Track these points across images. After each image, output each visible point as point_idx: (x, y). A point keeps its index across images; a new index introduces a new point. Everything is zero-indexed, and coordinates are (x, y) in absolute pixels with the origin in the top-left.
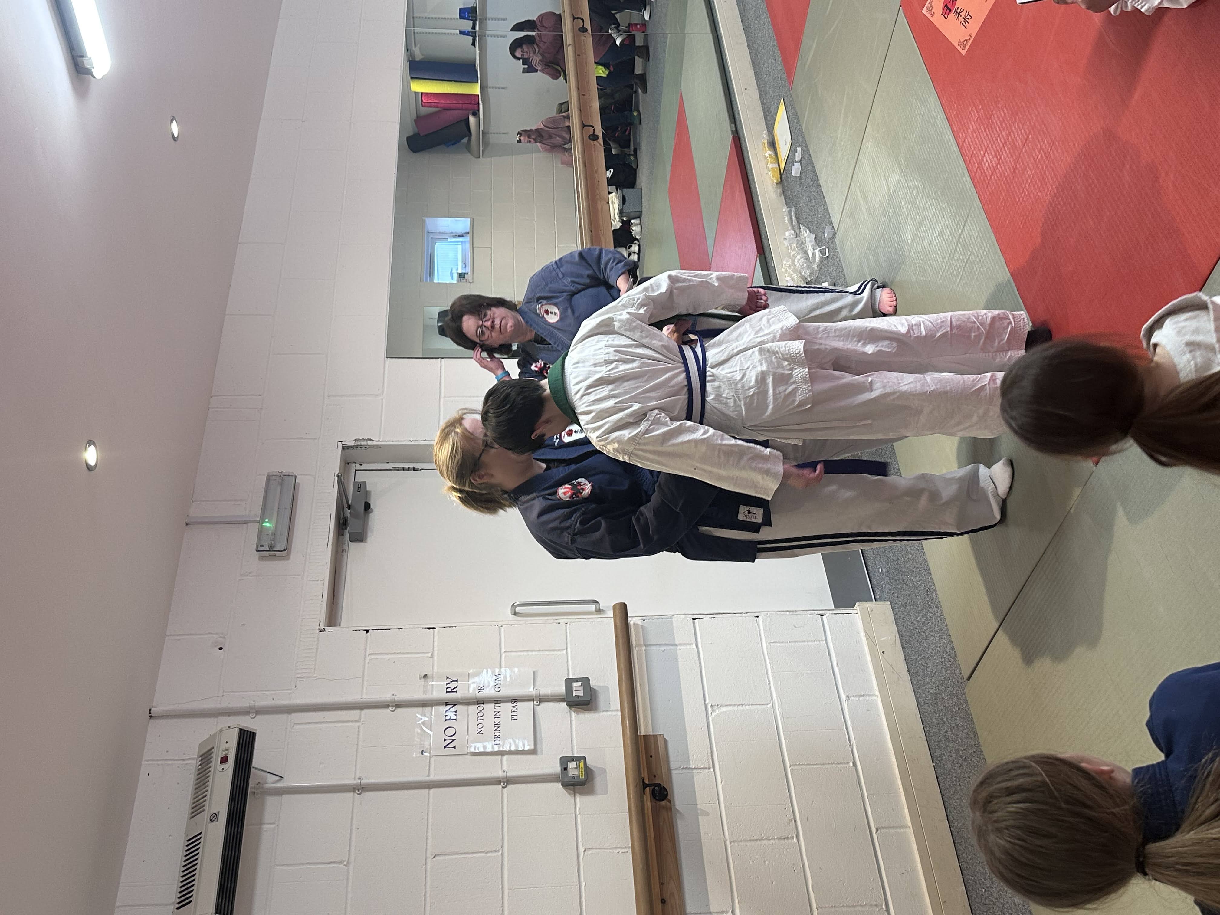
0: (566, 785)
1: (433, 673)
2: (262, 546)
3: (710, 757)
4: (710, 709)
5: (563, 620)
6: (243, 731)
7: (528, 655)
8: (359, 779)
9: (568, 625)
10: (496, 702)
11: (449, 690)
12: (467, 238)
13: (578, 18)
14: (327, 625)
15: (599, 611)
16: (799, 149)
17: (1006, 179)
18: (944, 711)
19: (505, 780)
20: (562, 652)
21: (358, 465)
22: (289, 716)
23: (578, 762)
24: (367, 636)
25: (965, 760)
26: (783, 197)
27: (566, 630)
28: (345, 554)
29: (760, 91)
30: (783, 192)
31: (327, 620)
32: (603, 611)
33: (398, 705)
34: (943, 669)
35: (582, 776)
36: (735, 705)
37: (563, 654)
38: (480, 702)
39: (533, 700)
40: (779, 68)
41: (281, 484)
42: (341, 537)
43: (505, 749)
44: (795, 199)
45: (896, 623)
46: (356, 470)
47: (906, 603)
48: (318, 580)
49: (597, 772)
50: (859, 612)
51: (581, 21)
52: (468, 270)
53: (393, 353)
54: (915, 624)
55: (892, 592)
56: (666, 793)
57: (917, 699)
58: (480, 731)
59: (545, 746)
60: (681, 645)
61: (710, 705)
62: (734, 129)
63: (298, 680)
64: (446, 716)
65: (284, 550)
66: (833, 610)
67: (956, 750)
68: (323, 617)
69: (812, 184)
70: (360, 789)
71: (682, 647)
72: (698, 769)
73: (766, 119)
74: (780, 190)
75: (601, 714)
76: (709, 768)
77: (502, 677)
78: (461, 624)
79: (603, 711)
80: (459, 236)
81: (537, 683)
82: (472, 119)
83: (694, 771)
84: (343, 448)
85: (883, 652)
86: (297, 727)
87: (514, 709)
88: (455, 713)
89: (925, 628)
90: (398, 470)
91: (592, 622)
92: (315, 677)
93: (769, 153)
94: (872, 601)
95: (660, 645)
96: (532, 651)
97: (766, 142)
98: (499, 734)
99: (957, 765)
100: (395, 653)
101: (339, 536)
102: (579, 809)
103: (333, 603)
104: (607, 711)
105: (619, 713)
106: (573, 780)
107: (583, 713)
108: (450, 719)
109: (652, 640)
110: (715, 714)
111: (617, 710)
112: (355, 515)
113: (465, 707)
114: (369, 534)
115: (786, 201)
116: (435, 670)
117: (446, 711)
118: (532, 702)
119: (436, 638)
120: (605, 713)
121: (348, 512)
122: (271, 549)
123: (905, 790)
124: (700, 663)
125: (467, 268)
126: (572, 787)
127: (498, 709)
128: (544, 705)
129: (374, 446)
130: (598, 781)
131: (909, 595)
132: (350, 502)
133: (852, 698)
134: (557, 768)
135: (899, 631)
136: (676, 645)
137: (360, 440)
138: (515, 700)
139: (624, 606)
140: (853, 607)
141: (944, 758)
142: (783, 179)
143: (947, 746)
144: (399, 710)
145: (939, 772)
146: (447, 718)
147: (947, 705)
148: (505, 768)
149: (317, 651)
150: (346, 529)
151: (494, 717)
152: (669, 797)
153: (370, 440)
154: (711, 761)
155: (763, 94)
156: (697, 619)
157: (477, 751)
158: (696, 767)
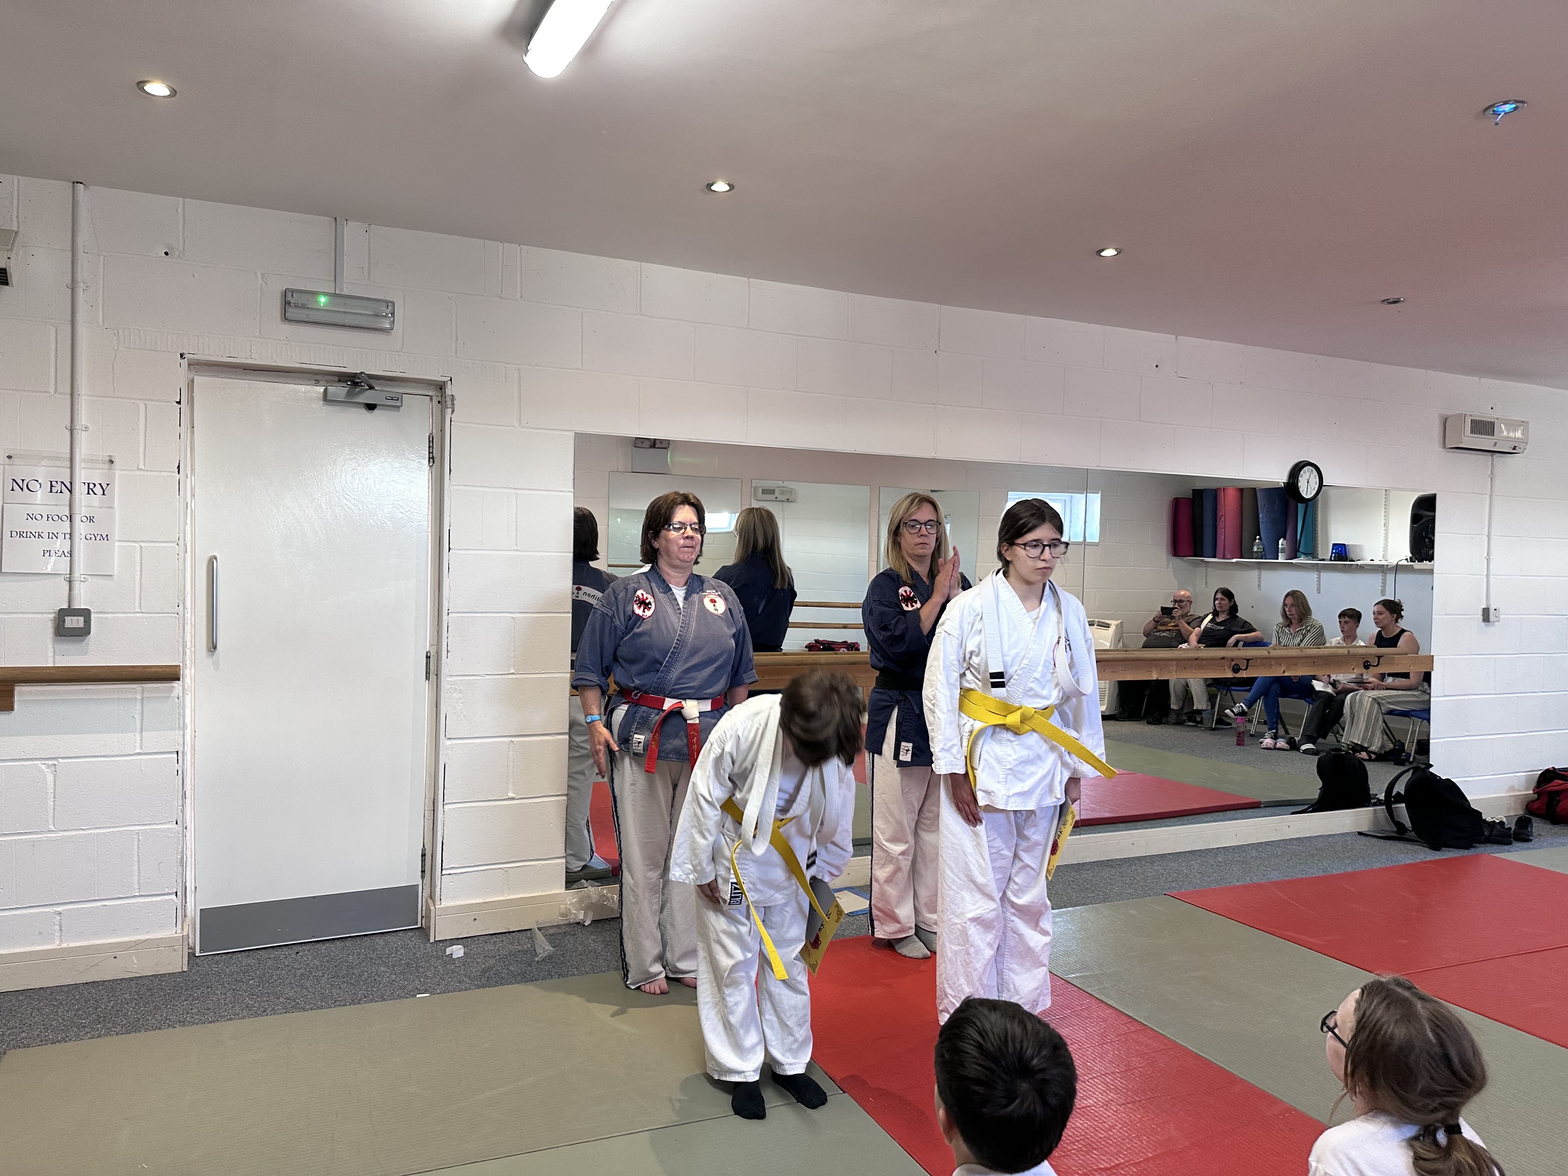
1: (116, 469)
2: (289, 295)
4: (51, 763)
9: (175, 616)
11: (92, 486)
14: (193, 361)
20: (137, 607)
24: (171, 402)
27: (168, 614)
31: (200, 361)
33: (72, 432)
36: (55, 790)
37: (135, 609)
39: (70, 574)
48: (252, 352)
53: (581, 438)
60: (142, 736)
61: (55, 763)
68: (203, 356)
71: (138, 738)
75: (50, 646)
79: (54, 647)
81: (95, 579)
84: (444, 382)
85: (115, 957)
86: (53, 330)
87: (64, 554)
95: (142, 713)
96: (141, 575)
100: (146, 432)
104: (54, 652)
107: (54, 625)
108: (52, 486)
110: (45, 768)
111: (54, 663)
116: (120, 472)
118: (68, 572)
119: (166, 474)
120: (50, 649)
121: (363, 386)
122: (287, 303)
124: (113, 756)
127: (61, 536)
128: (65, 585)
132: (376, 388)
133: (58, 918)
136: (141, 732)
137: (452, 400)
138: (71, 555)
146: (54, 484)
149: (154, 351)
153: (453, 411)
156: (177, 756)
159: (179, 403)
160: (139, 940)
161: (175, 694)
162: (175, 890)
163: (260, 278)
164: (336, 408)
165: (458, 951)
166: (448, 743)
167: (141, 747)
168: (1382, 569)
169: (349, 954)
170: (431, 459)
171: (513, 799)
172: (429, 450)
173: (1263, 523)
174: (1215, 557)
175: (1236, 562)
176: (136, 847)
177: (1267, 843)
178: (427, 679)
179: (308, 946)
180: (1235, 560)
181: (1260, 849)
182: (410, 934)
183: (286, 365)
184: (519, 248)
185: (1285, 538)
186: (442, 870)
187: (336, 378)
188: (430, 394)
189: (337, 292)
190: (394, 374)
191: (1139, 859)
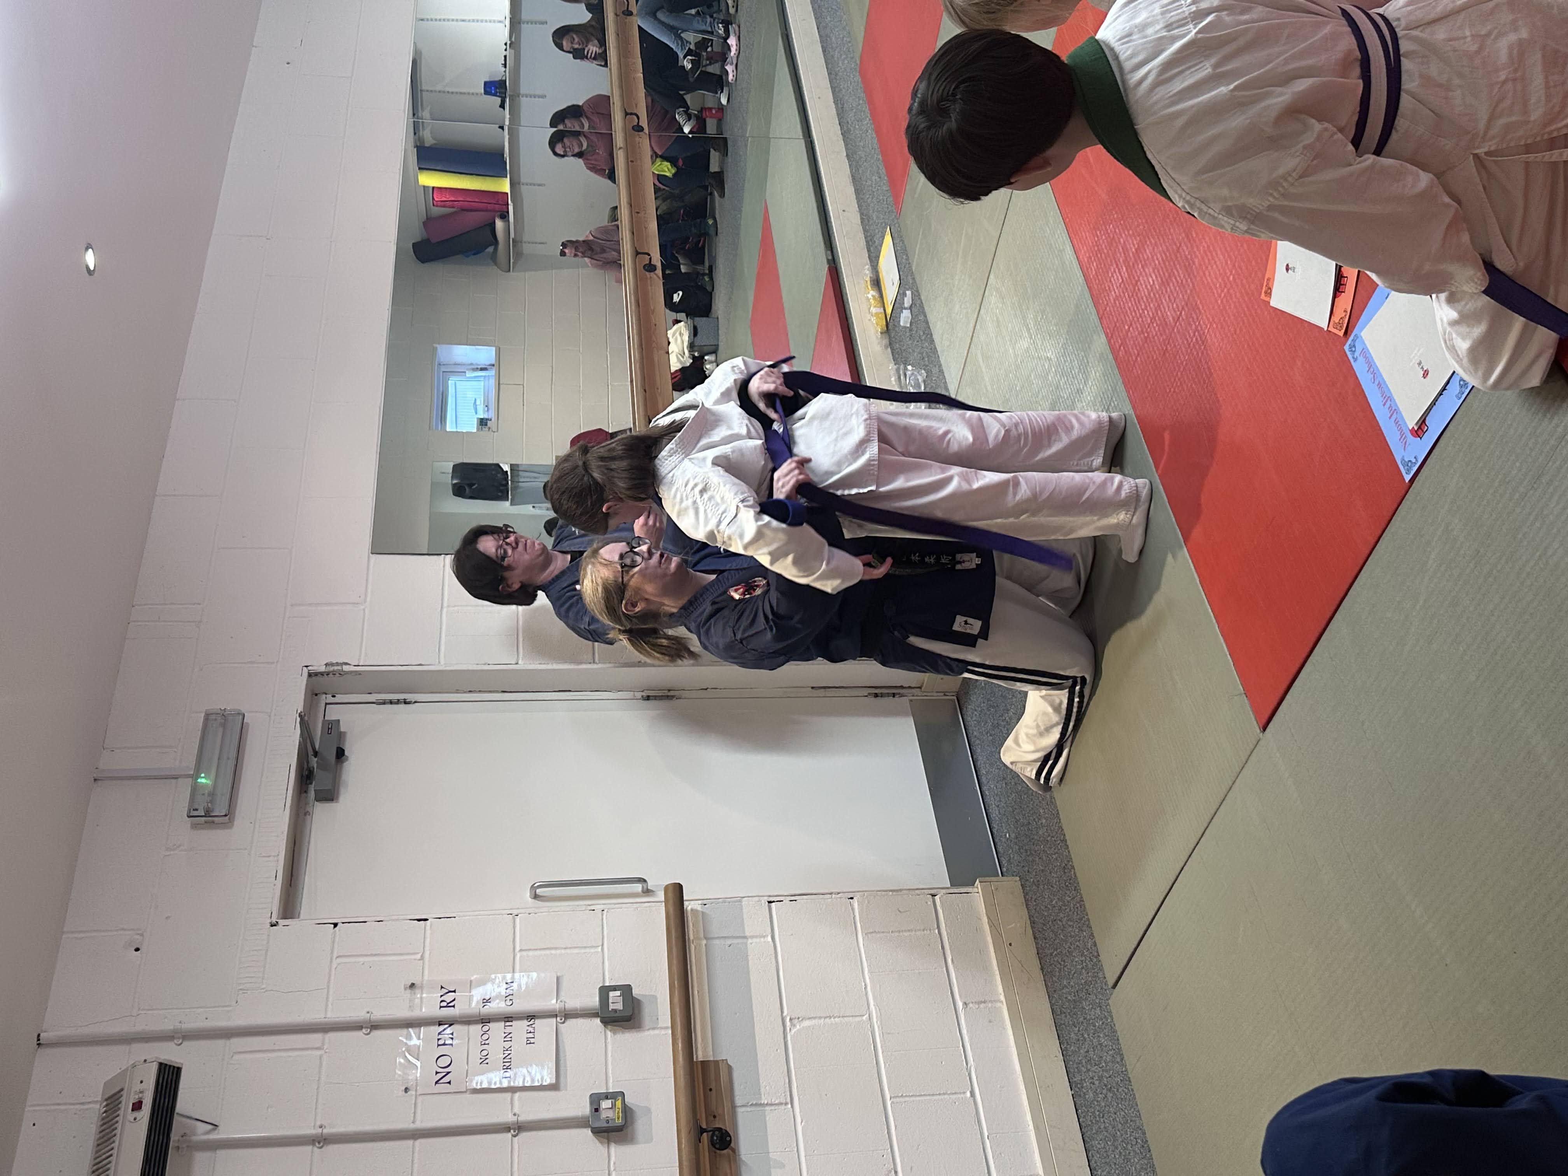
0: (596, 1132)
1: (423, 981)
2: (197, 810)
3: (788, 1089)
4: (788, 1024)
5: (599, 905)
6: (163, 1066)
7: (552, 954)
8: (321, 1127)
9: (605, 912)
10: (506, 1020)
11: (444, 1004)
12: (492, 373)
13: (631, 114)
14: (280, 916)
15: (647, 892)
16: (909, 293)
17: (1155, 363)
18: (1085, 1024)
19: (517, 1127)
20: (596, 950)
21: (329, 696)
22: (228, 1042)
23: (613, 1100)
24: (335, 933)
25: (1110, 1090)
26: (889, 349)
27: (602, 919)
28: (308, 817)
29: (862, 214)
30: (890, 344)
31: (281, 909)
32: (652, 891)
33: (375, 1026)
34: (1084, 971)
35: (618, 1118)
36: (820, 1018)
37: (597, 952)
38: (485, 1020)
39: (556, 1016)
40: (884, 188)
41: (224, 726)
42: (304, 795)
43: (516, 1084)
44: (904, 354)
45: (1027, 905)
46: (326, 704)
47: (1038, 881)
48: (269, 856)
49: (638, 1113)
50: (980, 890)
51: (635, 117)
52: (492, 414)
53: (380, 547)
54: (1049, 909)
55: (1022, 865)
56: (728, 1139)
57: (1052, 1005)
58: (484, 1060)
59: (570, 1078)
60: (752, 937)
61: (788, 1019)
62: (830, 258)
63: (241, 992)
64: (439, 1039)
65: (226, 815)
66: (948, 888)
67: (1099, 1077)
68: (275, 906)
69: (925, 339)
70: (322, 1140)
71: (755, 940)
72: (772, 1105)
73: (869, 250)
74: (886, 341)
75: (647, 1033)
76: (786, 1104)
77: (515, 985)
78: (461, 914)
79: (649, 1029)
80: (482, 369)
81: (562, 993)
82: (499, 224)
83: (767, 1108)
84: (310, 675)
85: (1010, 944)
86: (236, 1057)
87: (531, 1029)
88: (451, 1036)
89: (1062, 915)
90: (384, 703)
91: (637, 908)
92: (263, 989)
93: (872, 293)
94: (998, 876)
95: (725, 938)
96: (556, 948)
97: (868, 279)
98: (509, 1064)
99: (1100, 1096)
100: (372, 955)
101: (301, 793)
102: (614, 1163)
103: (290, 885)
104: (654, 1029)
105: (670, 1032)
106: (607, 1125)
107: (623, 1033)
108: (444, 1044)
109: (715, 930)
110: (795, 1030)
111: (666, 1028)
112: (323, 766)
113: (464, 1028)
114: (342, 790)
115: (893, 355)
116: (426, 978)
117: (439, 1034)
118: (554, 1020)
119: (428, 932)
120: (652, 1032)
121: (314, 762)
122: (208, 813)
123: (1036, 1128)
124: (777, 962)
125: (490, 411)
126: (606, 1134)
127: (508, 1030)
128: (571, 1022)
129: (351, 672)
130: (640, 1125)
131: (1043, 871)
132: (317, 747)
133: (971, 1005)
134: (584, 1109)
135: (1030, 917)
136: (745, 937)
137: (332, 664)
138: (531, 1017)
139: (678, 889)
140: (973, 884)
141: (1085, 1085)
142: (890, 327)
143: (1089, 1070)
144: (377, 1033)
145: (1078, 1102)
146: (441, 1042)
147: (1088, 1017)
148: (516, 1110)
149: (266, 954)
150: (311, 783)
151: (503, 1040)
152: (732, 1145)
153: (346, 664)
154: (788, 1094)
155: (865, 219)
156: (774, 902)
157: (479, 1087)
158: (769, 1102)
159: (335, 925)
160: (988, 923)
161: (699, 908)
163: (172, 852)
167: (764, 936)
183: (288, 823)
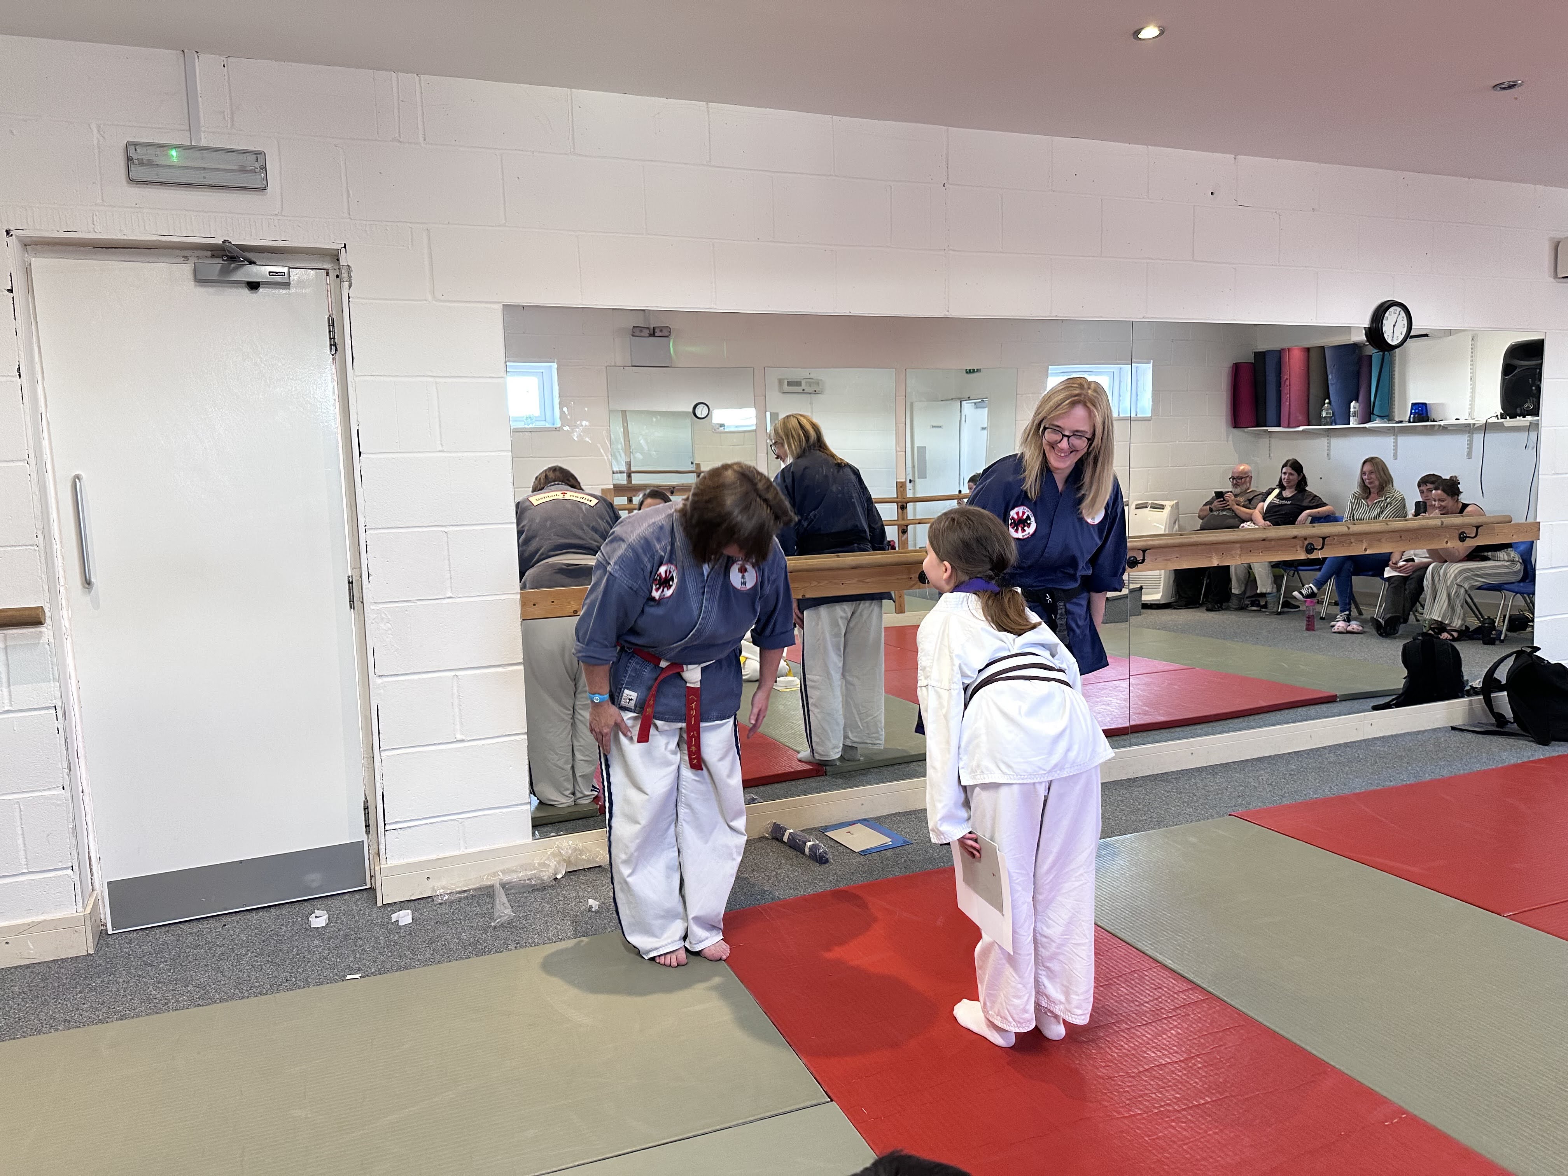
9: (35, 547)
14: (23, 238)
48: (96, 224)
53: (514, 313)
65: (137, 179)
71: (6, 693)
84: (338, 251)
85: (7, 943)
114: (214, 290)
119: (5, 379)
136: (9, 686)
137: (349, 273)
153: (350, 286)
159: (11, 291)
160: (33, 922)
161: (44, 640)
162: (70, 864)
163: (95, 131)
164: (211, 290)
165: (405, 917)
166: (379, 681)
167: (11, 703)
168: (1468, 429)
169: (282, 925)
170: (334, 345)
171: (463, 741)
172: (330, 335)
173: (1332, 384)
174: (1279, 426)
175: (1303, 431)
176: (18, 818)
177: (1346, 745)
178: (351, 607)
179: (239, 916)
180: (1301, 428)
181: (1339, 752)
182: (358, 897)
183: (138, 238)
184: (417, 78)
185: (1357, 400)
186: (385, 825)
187: (209, 253)
188: (325, 267)
189: (193, 144)
190: (275, 244)
191: (1198, 770)
